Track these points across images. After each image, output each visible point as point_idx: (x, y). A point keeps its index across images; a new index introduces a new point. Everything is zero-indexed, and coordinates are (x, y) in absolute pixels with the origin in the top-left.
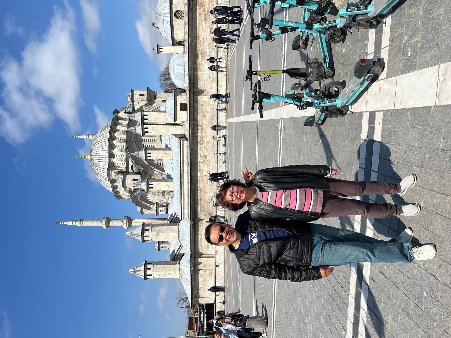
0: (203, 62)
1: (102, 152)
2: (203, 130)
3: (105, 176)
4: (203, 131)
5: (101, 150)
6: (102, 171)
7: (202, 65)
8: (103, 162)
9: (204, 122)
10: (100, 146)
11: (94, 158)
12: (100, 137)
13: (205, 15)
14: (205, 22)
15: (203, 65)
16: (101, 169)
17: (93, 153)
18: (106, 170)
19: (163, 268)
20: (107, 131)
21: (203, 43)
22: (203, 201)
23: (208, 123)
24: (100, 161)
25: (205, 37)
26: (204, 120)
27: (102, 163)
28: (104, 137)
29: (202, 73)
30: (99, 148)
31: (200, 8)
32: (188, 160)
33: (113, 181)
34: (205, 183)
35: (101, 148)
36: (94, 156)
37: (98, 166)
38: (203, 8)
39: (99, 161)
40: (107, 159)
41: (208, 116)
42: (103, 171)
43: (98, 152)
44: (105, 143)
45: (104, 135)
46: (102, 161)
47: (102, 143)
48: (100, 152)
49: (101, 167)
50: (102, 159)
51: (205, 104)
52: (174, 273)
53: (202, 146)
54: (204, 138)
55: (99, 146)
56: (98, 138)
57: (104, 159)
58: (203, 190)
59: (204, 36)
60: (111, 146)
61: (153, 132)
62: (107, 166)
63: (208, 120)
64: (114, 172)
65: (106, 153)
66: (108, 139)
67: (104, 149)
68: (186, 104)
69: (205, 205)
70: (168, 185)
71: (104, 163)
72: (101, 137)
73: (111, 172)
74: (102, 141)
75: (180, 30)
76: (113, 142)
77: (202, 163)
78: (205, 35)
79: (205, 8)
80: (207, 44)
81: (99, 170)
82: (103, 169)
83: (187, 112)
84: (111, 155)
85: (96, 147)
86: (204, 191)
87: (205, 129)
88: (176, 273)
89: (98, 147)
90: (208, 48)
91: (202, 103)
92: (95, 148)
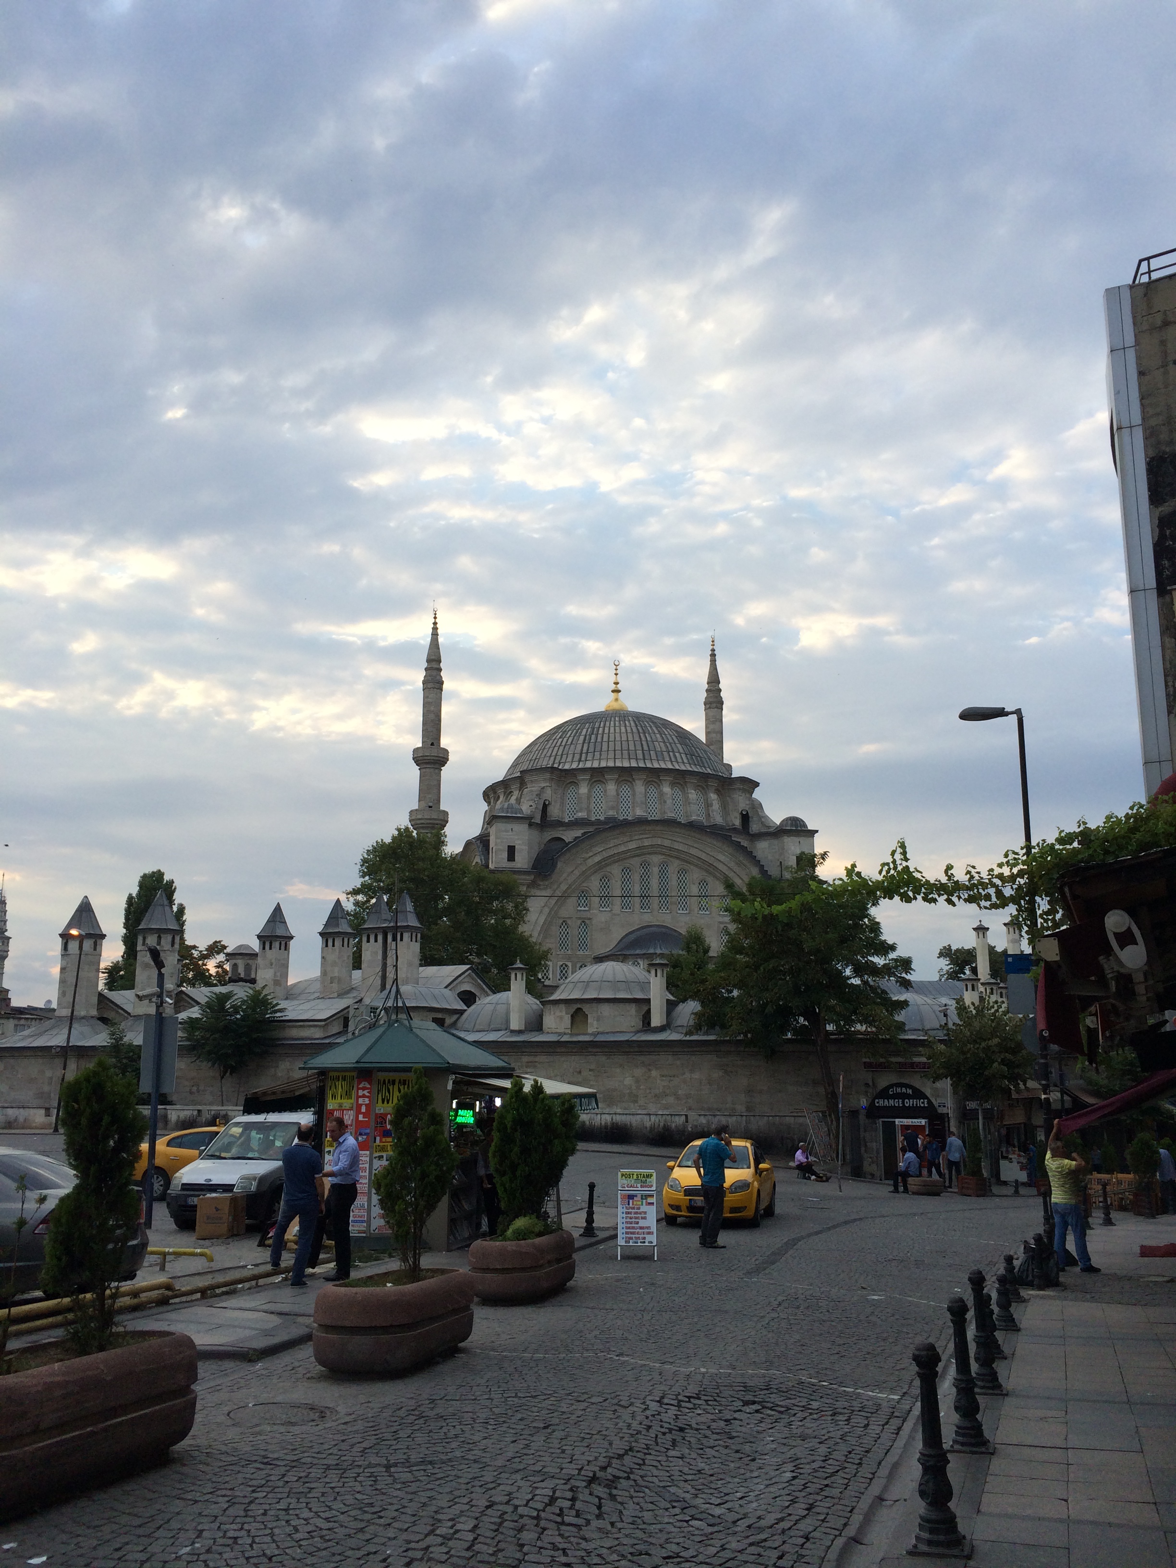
1: (611, 748)
3: (540, 761)
5: (618, 747)
6: (556, 748)
8: (581, 754)
10: (631, 744)
11: (597, 725)
12: (660, 739)
18: (556, 766)
20: (679, 760)
24: (586, 746)
28: (659, 754)
30: (624, 738)
31: (590, 1070)
33: (523, 784)
36: (602, 725)
40: (588, 765)
42: (554, 754)
43: (612, 739)
44: (640, 756)
45: (665, 754)
46: (585, 750)
47: (639, 747)
49: (567, 747)
50: (591, 750)
55: (630, 738)
56: (658, 736)
57: (590, 757)
60: (626, 777)
62: (567, 767)
64: (543, 788)
66: (649, 765)
67: (618, 753)
71: (577, 757)
72: (662, 744)
73: (545, 780)
74: (646, 748)
76: (640, 779)
82: (560, 753)
84: (598, 775)
85: (629, 731)
89: (630, 735)
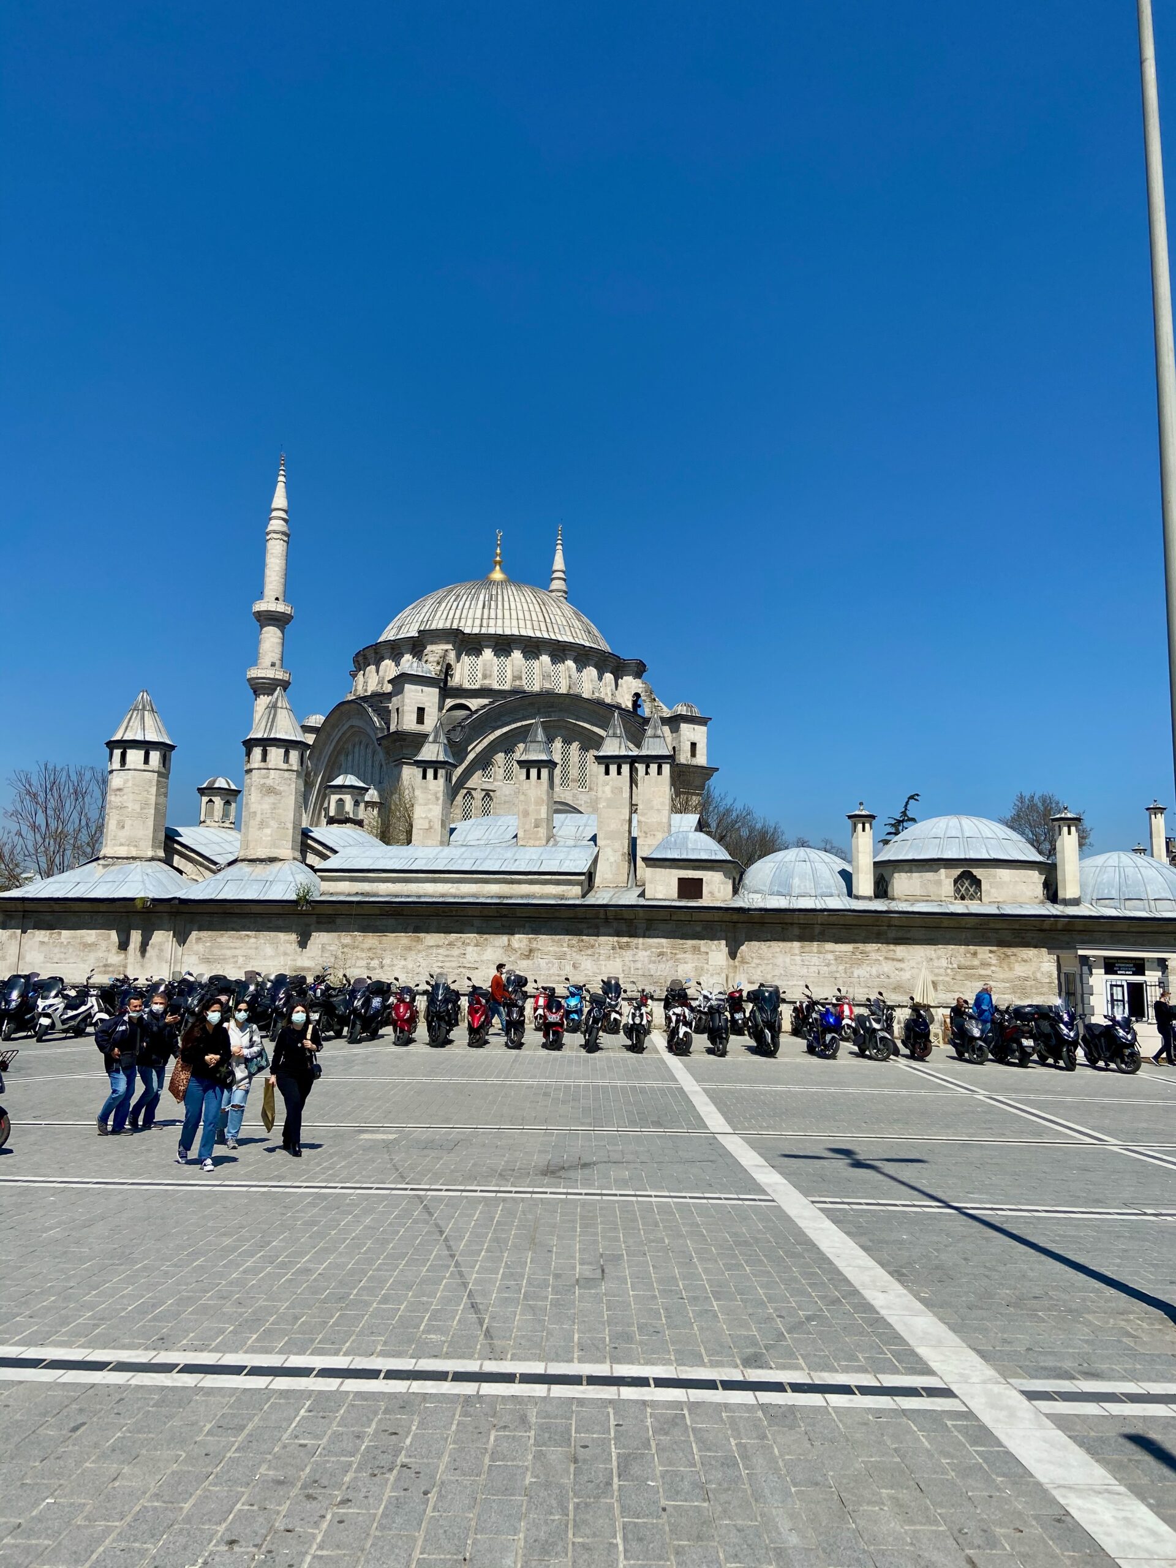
0: (830, 956)
1: (514, 616)
2: (618, 950)
3: (435, 622)
4: (613, 948)
5: (521, 616)
6: (452, 612)
7: (819, 952)
8: (482, 619)
9: (643, 955)
10: (534, 614)
11: (494, 592)
12: (560, 614)
13: (972, 968)
14: (950, 966)
15: (821, 956)
16: (458, 612)
17: (509, 591)
18: (455, 626)
19: (145, 805)
20: (580, 636)
21: (886, 958)
22: (377, 943)
23: (639, 965)
24: (486, 611)
25: (907, 964)
26: (648, 953)
27: (478, 614)
28: (561, 627)
29: (797, 951)
30: (526, 607)
32: (517, 897)
33: (417, 645)
34: (441, 951)
35: (528, 617)
36: (499, 592)
37: (468, 603)
38: (994, 962)
39: (484, 608)
40: (492, 631)
41: (662, 966)
42: (451, 617)
43: (513, 606)
44: (543, 628)
45: (567, 628)
46: (486, 616)
47: (541, 618)
48: (514, 613)
49: (465, 611)
50: (493, 615)
51: (699, 959)
52: (123, 841)
53: (565, 945)
54: (589, 952)
55: (532, 609)
56: (558, 609)
57: (492, 623)
58: (414, 944)
59: (909, 960)
60: (532, 647)
61: (608, 789)
62: (467, 631)
63: (650, 966)
64: (447, 651)
65: (509, 628)
66: (553, 637)
67: (522, 623)
68: (699, 895)
69: (362, 950)
70: (431, 828)
71: (478, 622)
72: (562, 618)
73: (448, 642)
74: (548, 620)
75: (921, 887)
76: (546, 652)
77: (506, 943)
78: (912, 963)
79: (993, 968)
80: (886, 969)
81: (455, 604)
82: (457, 616)
83: (674, 900)
84: (503, 645)
85: (529, 601)
86: (410, 949)
87: (621, 956)
88: (122, 848)
89: (531, 606)
90: (874, 971)
91: (703, 949)
92: (528, 599)
